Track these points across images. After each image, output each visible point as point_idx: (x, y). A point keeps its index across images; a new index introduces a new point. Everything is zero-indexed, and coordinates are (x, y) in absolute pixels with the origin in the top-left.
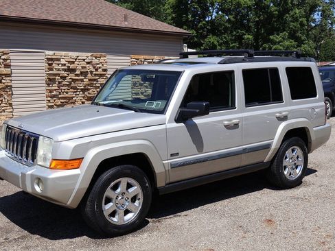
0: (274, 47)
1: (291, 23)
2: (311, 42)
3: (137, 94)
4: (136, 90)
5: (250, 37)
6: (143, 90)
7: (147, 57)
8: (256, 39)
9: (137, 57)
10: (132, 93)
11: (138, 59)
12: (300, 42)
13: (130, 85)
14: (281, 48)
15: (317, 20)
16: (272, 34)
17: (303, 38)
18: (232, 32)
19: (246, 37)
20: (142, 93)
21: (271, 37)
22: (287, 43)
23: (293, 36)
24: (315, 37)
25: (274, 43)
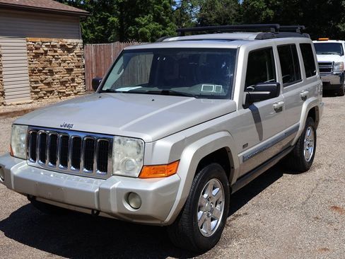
0: (141, 29)
1: (156, 6)
2: (174, 25)
3: (36, 82)
4: (35, 78)
5: (116, 19)
6: (43, 77)
7: (44, 40)
8: (121, 21)
9: (33, 39)
10: (31, 82)
11: (35, 43)
12: (165, 25)
13: (27, 71)
14: (147, 30)
15: (177, 3)
16: (138, 17)
17: (167, 20)
18: (95, 14)
19: (111, 19)
20: (42, 81)
21: (137, 19)
22: (152, 26)
23: (157, 19)
24: (177, 20)
25: (140, 25)
